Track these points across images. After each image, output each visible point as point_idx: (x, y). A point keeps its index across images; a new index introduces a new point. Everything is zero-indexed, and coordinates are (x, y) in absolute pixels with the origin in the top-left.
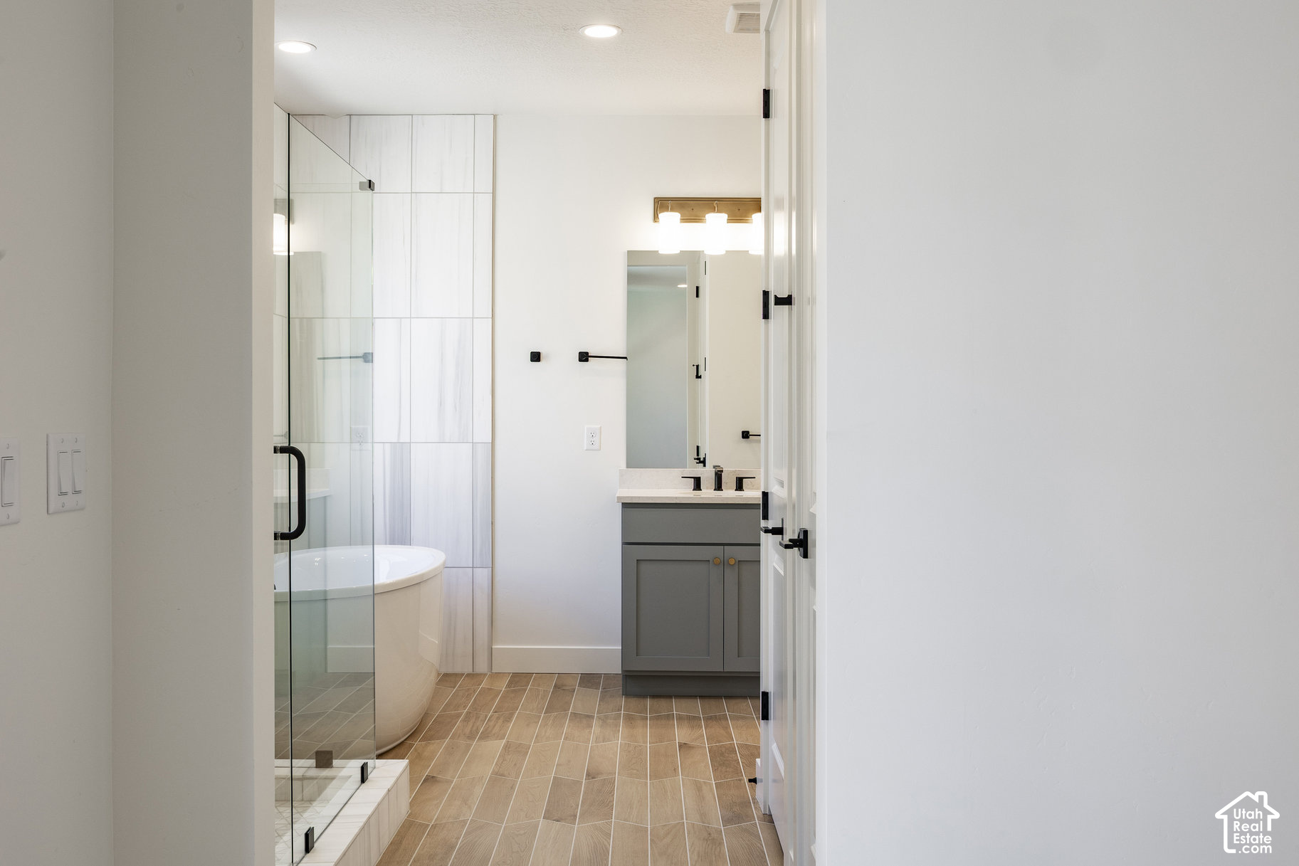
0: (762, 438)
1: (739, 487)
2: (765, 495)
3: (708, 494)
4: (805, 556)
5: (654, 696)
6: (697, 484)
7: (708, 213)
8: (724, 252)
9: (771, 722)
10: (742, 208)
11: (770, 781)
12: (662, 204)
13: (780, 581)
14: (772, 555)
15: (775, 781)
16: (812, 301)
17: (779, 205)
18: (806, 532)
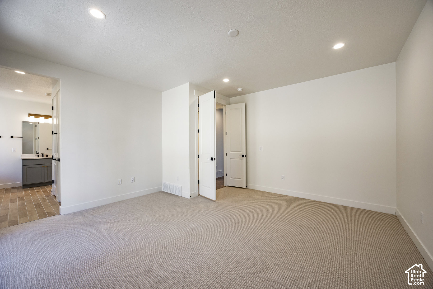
0: (52, 149)
1: (47, 156)
2: (53, 156)
3: (41, 157)
4: (59, 161)
5: (29, 188)
6: (38, 156)
7: (41, 117)
8: (43, 123)
9: (54, 184)
10: (47, 117)
11: (54, 191)
12: (30, 115)
13: (55, 166)
14: (54, 163)
15: (55, 191)
16: (60, 134)
17: (55, 117)
18: (59, 159)
